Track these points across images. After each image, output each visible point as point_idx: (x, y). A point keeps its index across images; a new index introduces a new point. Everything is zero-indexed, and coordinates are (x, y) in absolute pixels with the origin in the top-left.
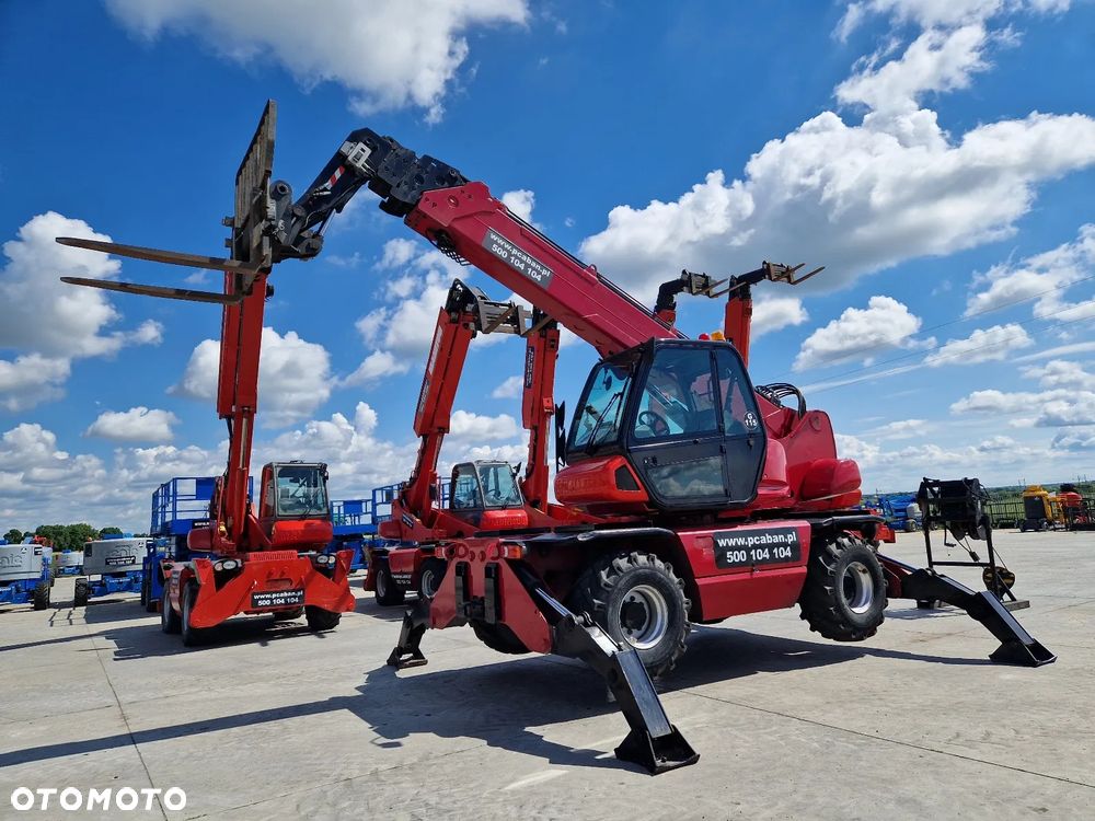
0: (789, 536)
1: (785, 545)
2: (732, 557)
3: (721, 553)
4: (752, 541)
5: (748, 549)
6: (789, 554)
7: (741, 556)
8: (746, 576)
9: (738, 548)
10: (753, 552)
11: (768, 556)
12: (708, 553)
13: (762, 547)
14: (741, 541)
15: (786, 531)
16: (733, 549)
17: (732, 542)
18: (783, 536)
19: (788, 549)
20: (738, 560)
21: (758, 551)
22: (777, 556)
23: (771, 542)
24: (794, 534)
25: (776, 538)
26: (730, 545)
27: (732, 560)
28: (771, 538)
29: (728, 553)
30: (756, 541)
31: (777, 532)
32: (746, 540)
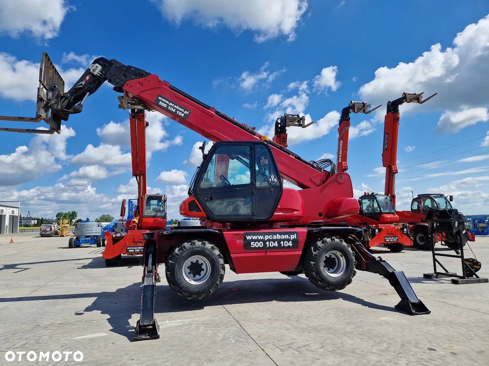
0: (291, 236)
1: (289, 240)
4: (267, 237)
5: (264, 241)
6: (291, 245)
7: (260, 245)
8: (263, 254)
9: (259, 241)
10: (267, 243)
11: (277, 245)
12: (239, 241)
13: (274, 241)
14: (261, 237)
15: (290, 234)
16: (255, 241)
17: (255, 237)
18: (287, 236)
19: (291, 242)
20: (258, 246)
21: (271, 242)
22: (282, 245)
23: (280, 238)
24: (295, 235)
25: (283, 237)
26: (254, 239)
27: (254, 246)
28: (280, 236)
29: (252, 243)
30: (270, 237)
31: (284, 234)
32: (264, 237)
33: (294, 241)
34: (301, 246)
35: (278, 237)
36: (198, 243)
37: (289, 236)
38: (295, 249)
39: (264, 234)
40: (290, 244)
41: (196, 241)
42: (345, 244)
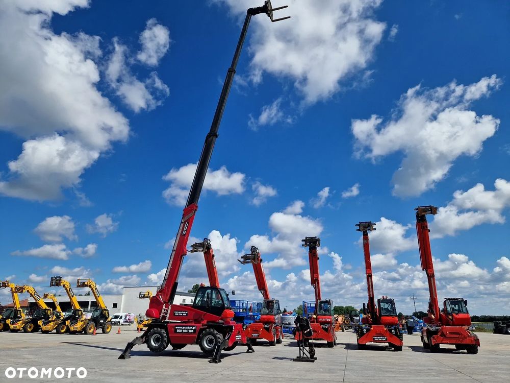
1: (192, 329)
2: (178, 331)
3: (176, 329)
5: (182, 329)
7: (181, 331)
9: (180, 329)
12: (173, 329)
13: (186, 329)
17: (179, 328)
25: (190, 328)
31: (191, 326)
33: (195, 330)
34: (197, 332)
35: (188, 328)
39: (183, 326)
40: (193, 331)
42: (216, 332)
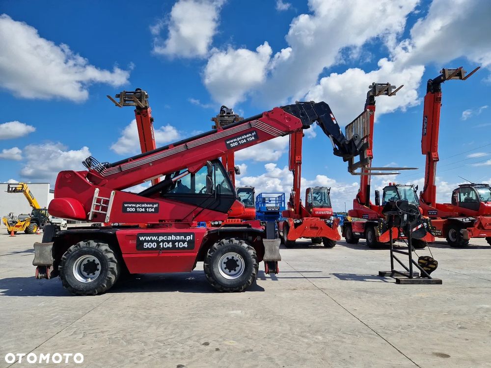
0: (187, 237)
1: (184, 241)
2: (146, 245)
3: (141, 243)
4: (161, 238)
5: (158, 242)
6: (186, 246)
7: (153, 245)
8: (156, 255)
9: (152, 241)
10: (161, 244)
12: (133, 242)
14: (155, 238)
15: (185, 235)
16: (148, 241)
17: (148, 238)
18: (183, 237)
19: (186, 243)
20: (151, 247)
21: (165, 243)
22: (177, 246)
23: (175, 239)
24: (192, 236)
25: (178, 238)
26: (147, 239)
27: (147, 247)
28: (175, 237)
29: (145, 243)
30: (164, 238)
32: (158, 238)
33: (189, 242)
34: (198, 247)
35: (173, 238)
36: (93, 244)
37: (185, 237)
38: (190, 251)
39: (158, 235)
41: (92, 242)
42: (245, 245)
